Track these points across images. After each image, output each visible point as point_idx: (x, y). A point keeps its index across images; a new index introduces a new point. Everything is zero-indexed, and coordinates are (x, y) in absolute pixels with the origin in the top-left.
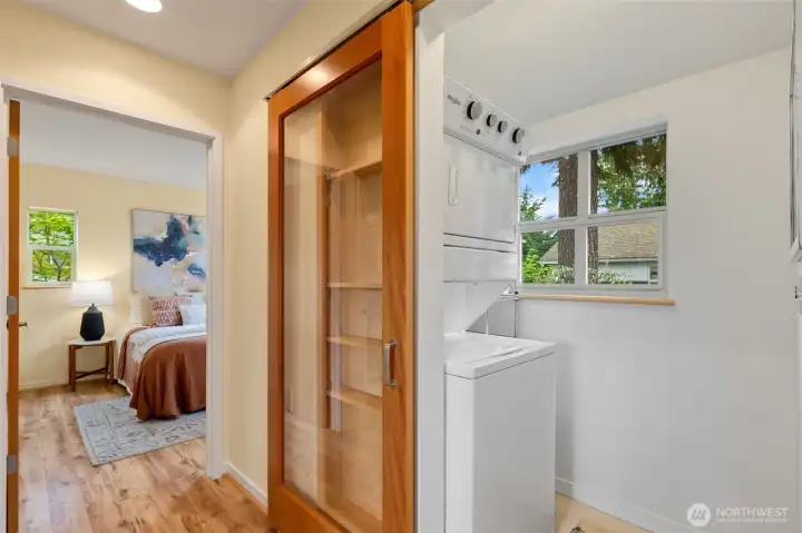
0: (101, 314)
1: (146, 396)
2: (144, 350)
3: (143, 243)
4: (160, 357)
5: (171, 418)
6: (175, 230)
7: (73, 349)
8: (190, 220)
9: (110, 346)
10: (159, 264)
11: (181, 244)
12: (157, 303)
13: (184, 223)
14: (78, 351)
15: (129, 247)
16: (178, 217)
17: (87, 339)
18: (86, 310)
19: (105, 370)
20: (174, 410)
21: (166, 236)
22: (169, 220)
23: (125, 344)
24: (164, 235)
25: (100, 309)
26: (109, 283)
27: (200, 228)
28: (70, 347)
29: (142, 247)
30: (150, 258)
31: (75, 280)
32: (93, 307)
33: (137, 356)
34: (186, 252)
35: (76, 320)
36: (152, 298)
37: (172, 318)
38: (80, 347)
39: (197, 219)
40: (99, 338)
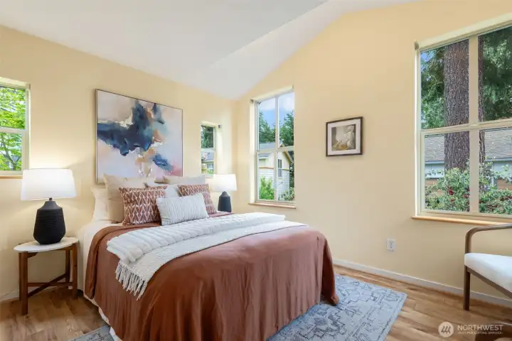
0: (61, 210)
3: (107, 129)
6: (141, 116)
7: (24, 257)
8: (155, 108)
9: (75, 247)
10: (124, 154)
11: (146, 133)
12: (130, 196)
13: (149, 110)
15: (91, 131)
16: (143, 104)
17: (43, 243)
18: (41, 205)
21: (131, 123)
22: (134, 105)
24: (130, 121)
25: (59, 204)
26: (70, 172)
27: (164, 118)
28: (20, 254)
29: (107, 133)
30: (115, 146)
31: (27, 167)
32: (50, 202)
34: (151, 142)
35: (28, 218)
36: (124, 190)
37: (148, 214)
38: (34, 254)
39: (161, 108)
40: (57, 240)
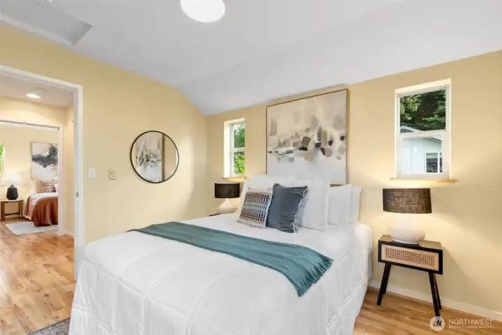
0: (16, 188)
1: (37, 216)
2: (36, 200)
3: (37, 157)
4: (42, 203)
5: (48, 225)
6: (53, 151)
9: (21, 202)
10: (45, 167)
11: (56, 157)
12: (43, 184)
14: (6, 204)
15: (30, 159)
16: (54, 145)
17: (10, 199)
18: (9, 187)
19: (18, 213)
20: (49, 222)
22: (50, 147)
23: (28, 200)
24: (48, 154)
25: (16, 186)
26: (20, 175)
28: (2, 202)
29: (37, 159)
30: (40, 164)
32: (12, 186)
33: (34, 203)
34: (57, 161)
36: (41, 181)
37: (51, 190)
38: (6, 202)
40: (15, 199)
